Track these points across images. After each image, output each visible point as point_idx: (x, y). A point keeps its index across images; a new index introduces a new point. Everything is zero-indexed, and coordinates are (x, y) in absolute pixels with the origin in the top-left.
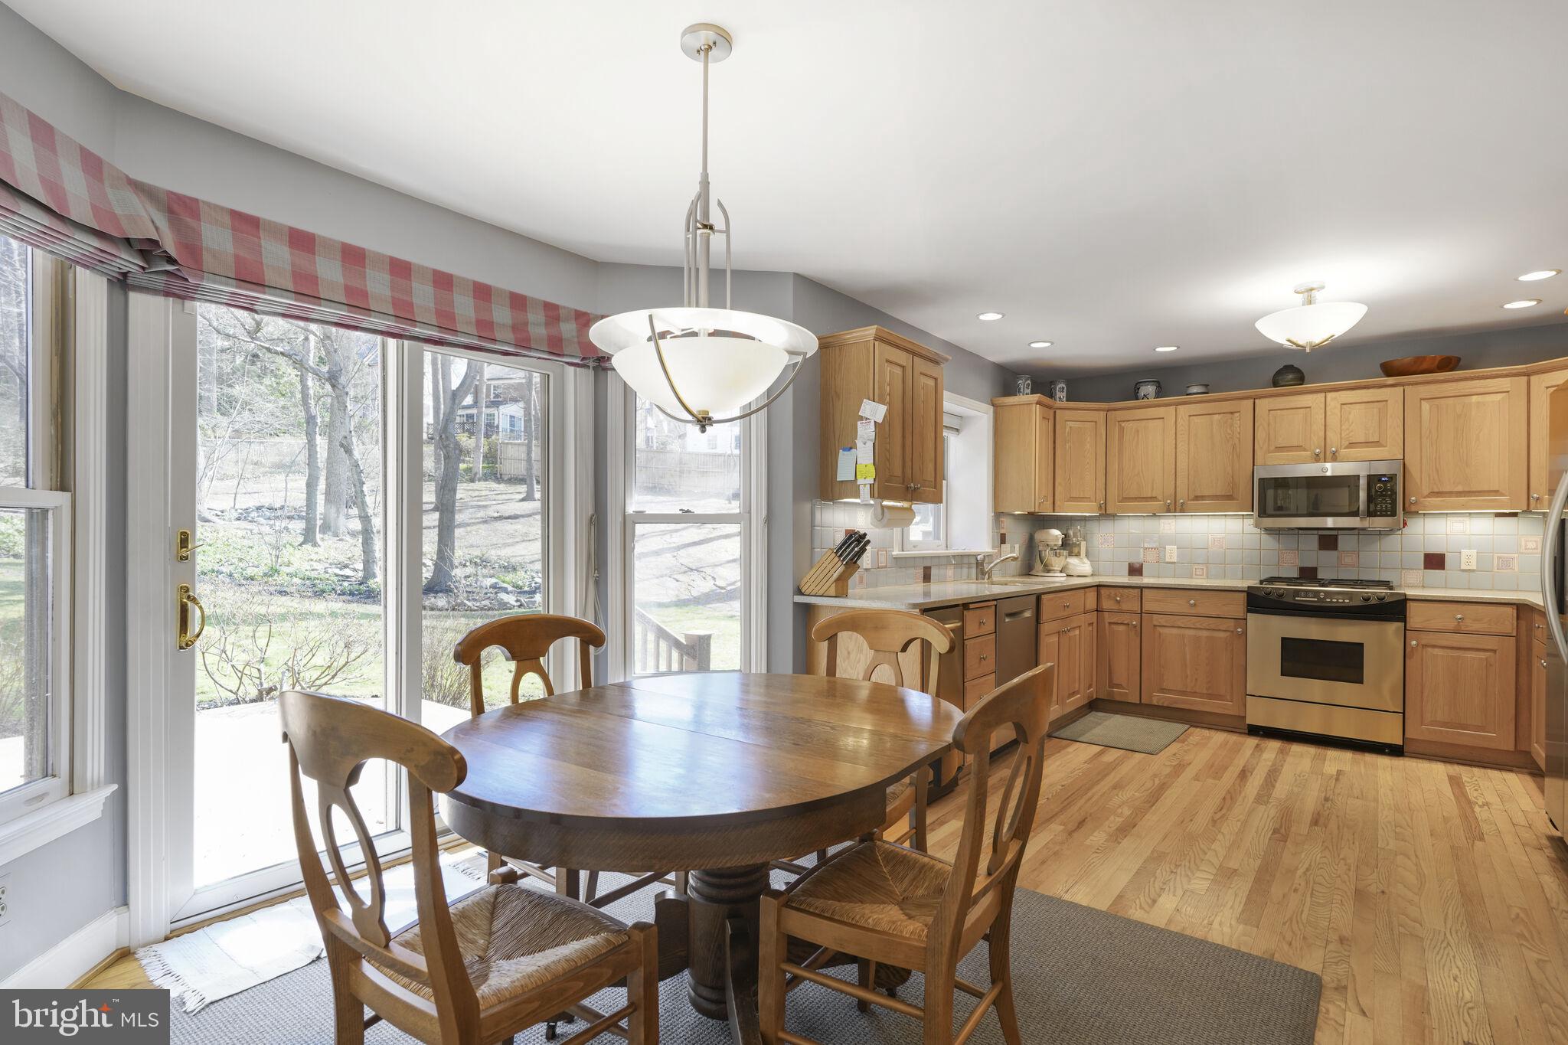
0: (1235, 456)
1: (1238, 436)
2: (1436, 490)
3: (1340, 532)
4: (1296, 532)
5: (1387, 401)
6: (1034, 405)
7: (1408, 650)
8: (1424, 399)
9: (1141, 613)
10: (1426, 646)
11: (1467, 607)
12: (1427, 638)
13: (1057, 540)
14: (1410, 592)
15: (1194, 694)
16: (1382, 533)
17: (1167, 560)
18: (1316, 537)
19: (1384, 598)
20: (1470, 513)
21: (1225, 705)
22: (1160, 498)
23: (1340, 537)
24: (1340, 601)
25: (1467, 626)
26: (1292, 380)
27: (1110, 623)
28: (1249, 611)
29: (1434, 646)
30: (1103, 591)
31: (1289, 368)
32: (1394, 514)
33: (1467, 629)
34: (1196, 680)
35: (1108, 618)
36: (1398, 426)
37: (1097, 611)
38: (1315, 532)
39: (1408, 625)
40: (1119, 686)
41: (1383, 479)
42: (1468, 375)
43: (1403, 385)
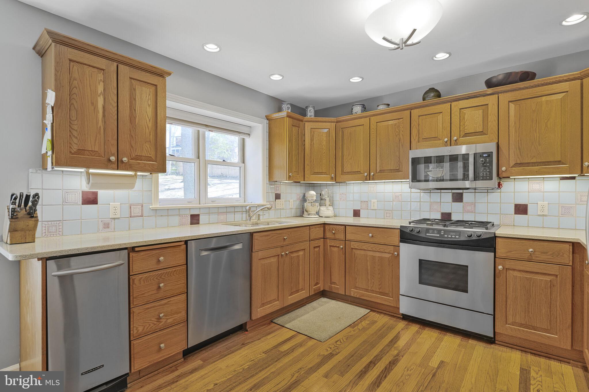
0: (400, 144)
1: (402, 133)
2: (519, 162)
3: (465, 191)
4: (439, 191)
5: (487, 105)
6: (286, 118)
7: (497, 272)
8: (511, 102)
9: (345, 240)
10: (509, 269)
11: (536, 243)
12: (509, 264)
13: (313, 197)
14: (499, 232)
15: (372, 291)
16: (489, 191)
17: (372, 208)
18: (451, 194)
19: (481, 235)
20: (544, 178)
21: (389, 299)
22: (362, 172)
23: (464, 194)
24: (453, 236)
25: (537, 257)
26: (433, 96)
27: (330, 246)
28: (401, 241)
29: (514, 270)
30: (327, 227)
31: (432, 90)
32: (491, 179)
33: (537, 259)
34: (373, 282)
35: (329, 243)
36: (495, 120)
37: (324, 238)
38: (450, 191)
39: (497, 254)
40: (335, 283)
41: (484, 155)
42: (540, 83)
43: (498, 93)
